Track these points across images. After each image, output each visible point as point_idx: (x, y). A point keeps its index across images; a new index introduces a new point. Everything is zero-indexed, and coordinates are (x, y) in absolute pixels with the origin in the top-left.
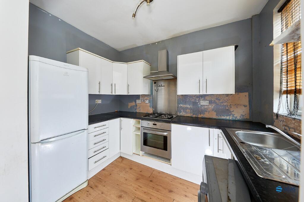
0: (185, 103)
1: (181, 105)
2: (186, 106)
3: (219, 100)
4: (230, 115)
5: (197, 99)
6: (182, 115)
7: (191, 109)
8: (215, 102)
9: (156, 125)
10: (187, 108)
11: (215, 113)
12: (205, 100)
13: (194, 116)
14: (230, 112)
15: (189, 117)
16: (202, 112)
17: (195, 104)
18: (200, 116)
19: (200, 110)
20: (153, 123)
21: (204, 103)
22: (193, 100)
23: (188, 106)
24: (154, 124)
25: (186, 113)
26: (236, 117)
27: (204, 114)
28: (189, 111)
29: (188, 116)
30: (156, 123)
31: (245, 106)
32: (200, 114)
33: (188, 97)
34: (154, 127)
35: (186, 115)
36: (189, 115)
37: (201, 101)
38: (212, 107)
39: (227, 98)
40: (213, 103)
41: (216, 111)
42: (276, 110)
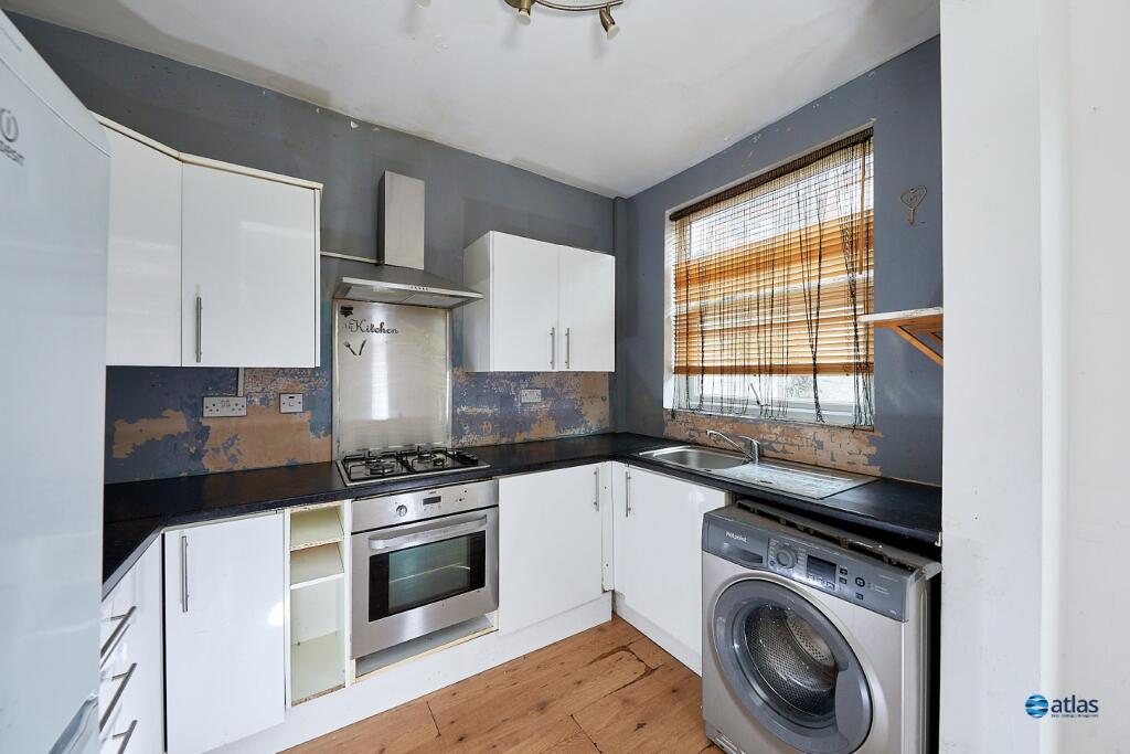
0: (478, 401)
1: (464, 409)
2: (479, 410)
3: (562, 386)
4: (579, 426)
5: (513, 385)
6: (467, 445)
7: (493, 419)
8: (553, 394)
9: (437, 499)
10: (481, 418)
11: (553, 423)
12: (531, 387)
13: (504, 441)
14: (581, 416)
15: (488, 446)
16: (524, 424)
17: (506, 399)
18: (519, 438)
19: (520, 420)
20: (426, 494)
21: (530, 397)
22: (501, 389)
23: (487, 410)
24: (427, 501)
25: (479, 432)
26: (590, 429)
27: (529, 429)
28: (490, 425)
29: (484, 443)
30: (438, 492)
31: (604, 400)
32: (521, 432)
33: (487, 381)
34: (434, 510)
35: (478, 444)
36: (489, 440)
37: (524, 392)
38: (545, 407)
39: (576, 379)
40: (550, 396)
41: (555, 418)
42: (668, 404)
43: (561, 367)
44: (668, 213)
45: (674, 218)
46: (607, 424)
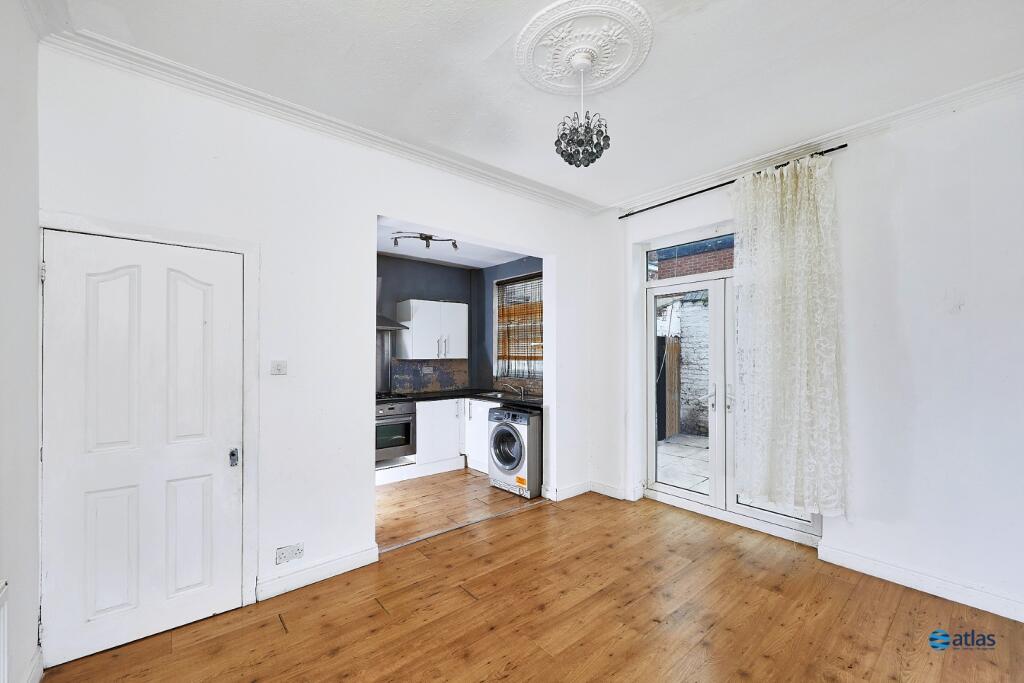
0: (403, 373)
1: (396, 376)
2: (403, 377)
3: (443, 365)
4: (452, 385)
5: (419, 365)
7: (410, 382)
8: (439, 370)
9: (393, 409)
10: (404, 381)
11: (439, 384)
12: (428, 367)
13: (415, 392)
14: (454, 381)
16: (425, 385)
17: (416, 373)
18: (422, 391)
19: (422, 382)
20: (389, 406)
21: (427, 370)
22: (413, 368)
23: (407, 377)
24: (390, 409)
25: (403, 387)
26: (458, 387)
27: (427, 387)
28: (409, 384)
30: (393, 406)
31: (466, 373)
32: (423, 388)
33: (407, 363)
36: (408, 391)
37: (424, 369)
38: (435, 376)
40: (437, 371)
41: (440, 381)
42: (495, 374)
43: (442, 357)
44: (495, 282)
45: (498, 284)
46: (467, 385)
